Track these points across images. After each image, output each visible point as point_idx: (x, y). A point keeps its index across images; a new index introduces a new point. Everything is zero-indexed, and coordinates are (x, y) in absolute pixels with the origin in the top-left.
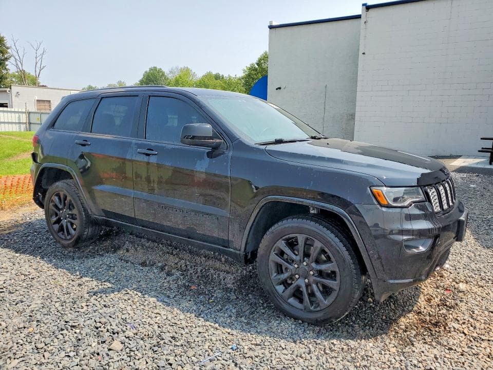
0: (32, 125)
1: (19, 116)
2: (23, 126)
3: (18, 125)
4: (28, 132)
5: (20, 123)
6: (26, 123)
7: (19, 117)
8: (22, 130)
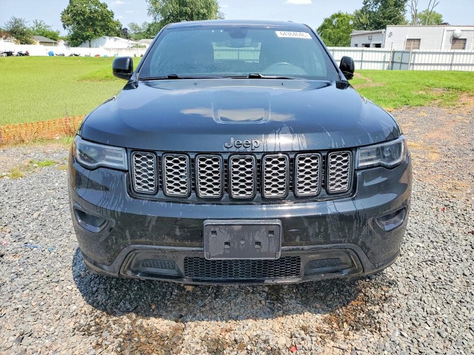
0: (394, 64)
1: (385, 55)
2: (386, 65)
3: (382, 64)
4: (390, 71)
5: (384, 62)
6: (389, 62)
7: (385, 57)
8: (385, 69)
